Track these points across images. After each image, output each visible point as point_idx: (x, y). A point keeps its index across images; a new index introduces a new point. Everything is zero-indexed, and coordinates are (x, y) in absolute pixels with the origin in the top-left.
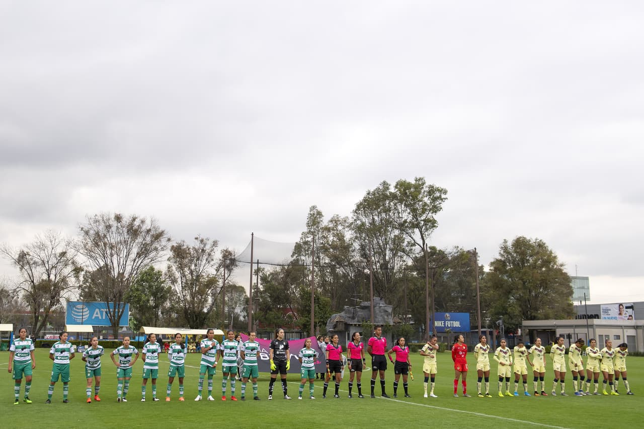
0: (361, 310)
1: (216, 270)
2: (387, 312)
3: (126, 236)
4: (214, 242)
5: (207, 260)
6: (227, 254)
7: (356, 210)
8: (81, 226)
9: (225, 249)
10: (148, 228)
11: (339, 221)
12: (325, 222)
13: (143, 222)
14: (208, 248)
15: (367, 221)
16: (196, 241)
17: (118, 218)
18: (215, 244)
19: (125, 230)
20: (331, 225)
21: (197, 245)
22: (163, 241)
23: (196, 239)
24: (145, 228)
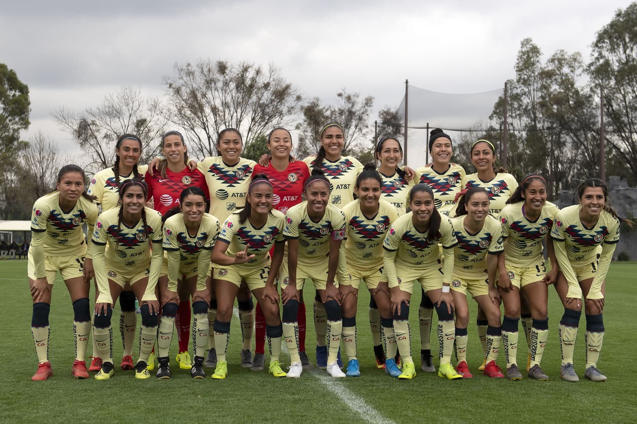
1: (373, 142)
2: (630, 198)
3: (234, 95)
4: (367, 99)
5: (356, 126)
6: (388, 117)
7: (598, 41)
8: (170, 82)
9: (386, 110)
10: (266, 82)
11: (564, 60)
12: (543, 62)
13: (258, 72)
14: (357, 108)
15: (614, 58)
16: (340, 98)
17: (222, 68)
18: (368, 102)
19: (232, 85)
20: (551, 67)
21: (341, 104)
22: (290, 101)
23: (340, 95)
24: (261, 81)
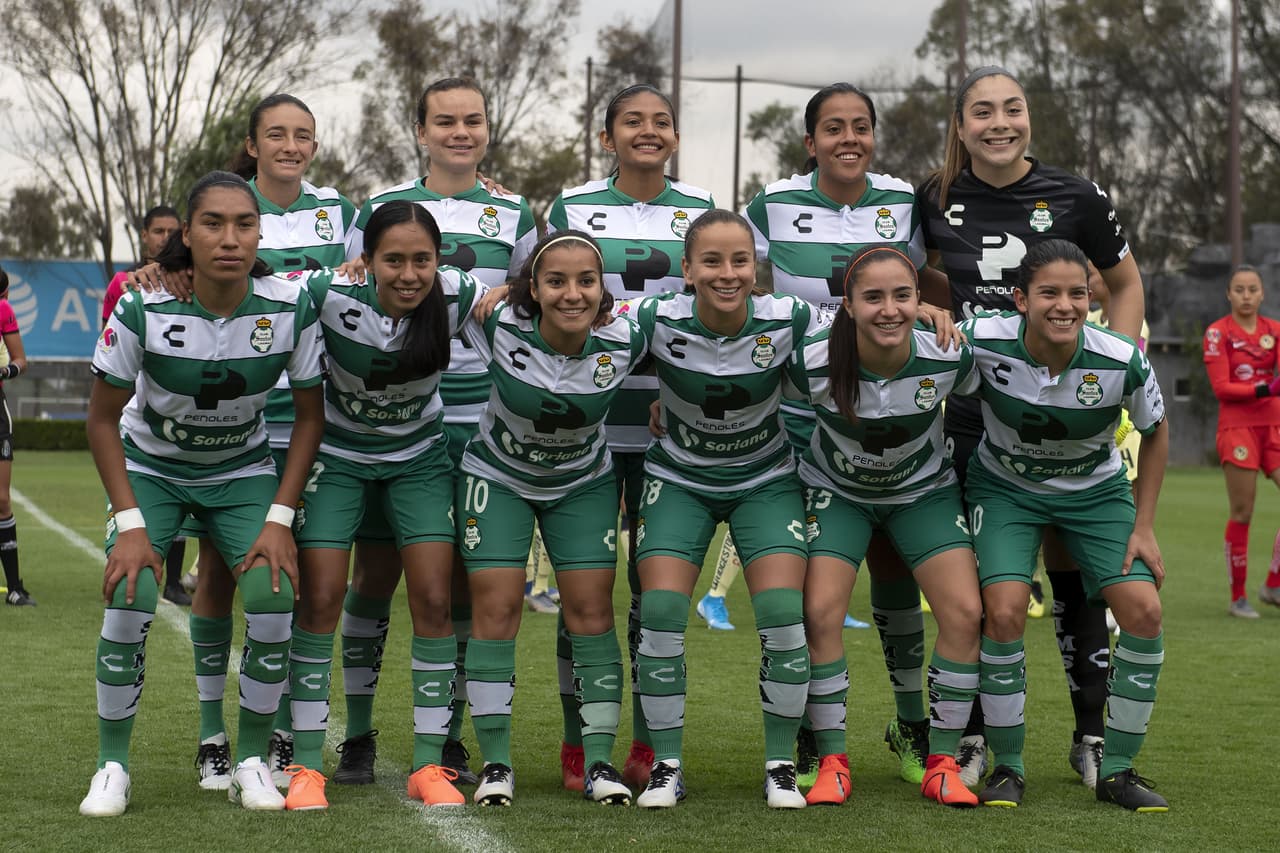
0: (1195, 282)
1: (580, 119)
5: (532, 72)
9: (618, 25)
21: (488, 6)
